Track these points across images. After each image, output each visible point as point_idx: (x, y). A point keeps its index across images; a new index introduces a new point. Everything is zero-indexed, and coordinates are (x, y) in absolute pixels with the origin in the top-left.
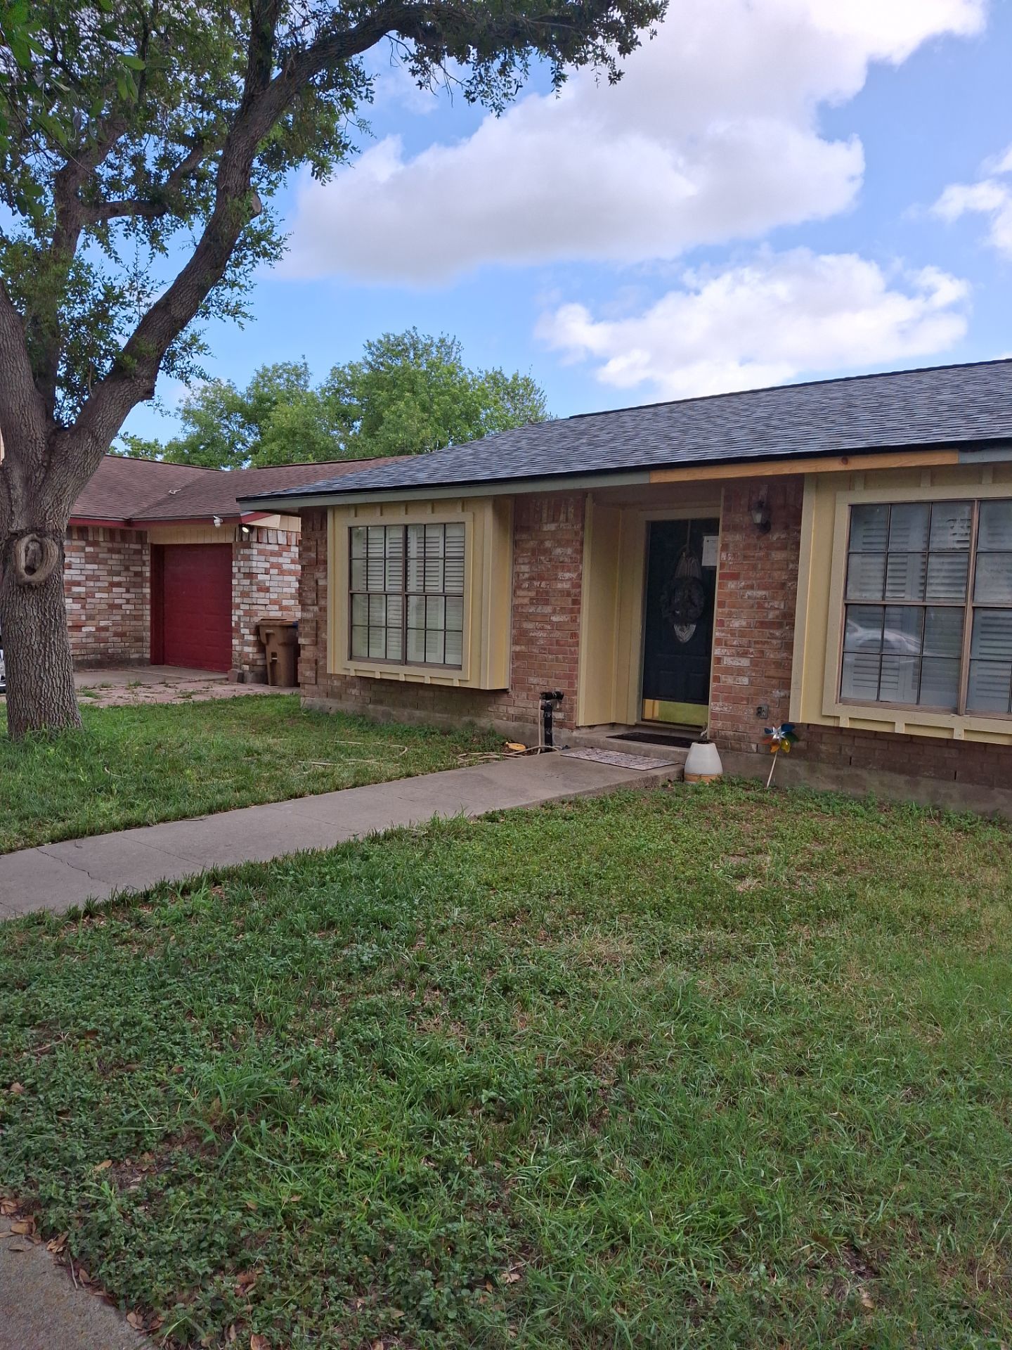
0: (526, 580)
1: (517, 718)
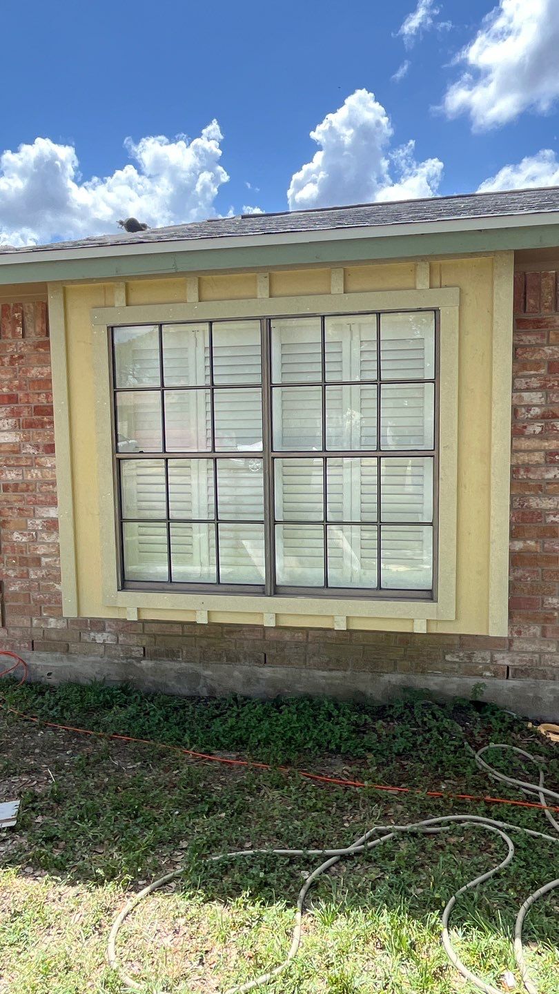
0: (536, 419)
1: (520, 672)
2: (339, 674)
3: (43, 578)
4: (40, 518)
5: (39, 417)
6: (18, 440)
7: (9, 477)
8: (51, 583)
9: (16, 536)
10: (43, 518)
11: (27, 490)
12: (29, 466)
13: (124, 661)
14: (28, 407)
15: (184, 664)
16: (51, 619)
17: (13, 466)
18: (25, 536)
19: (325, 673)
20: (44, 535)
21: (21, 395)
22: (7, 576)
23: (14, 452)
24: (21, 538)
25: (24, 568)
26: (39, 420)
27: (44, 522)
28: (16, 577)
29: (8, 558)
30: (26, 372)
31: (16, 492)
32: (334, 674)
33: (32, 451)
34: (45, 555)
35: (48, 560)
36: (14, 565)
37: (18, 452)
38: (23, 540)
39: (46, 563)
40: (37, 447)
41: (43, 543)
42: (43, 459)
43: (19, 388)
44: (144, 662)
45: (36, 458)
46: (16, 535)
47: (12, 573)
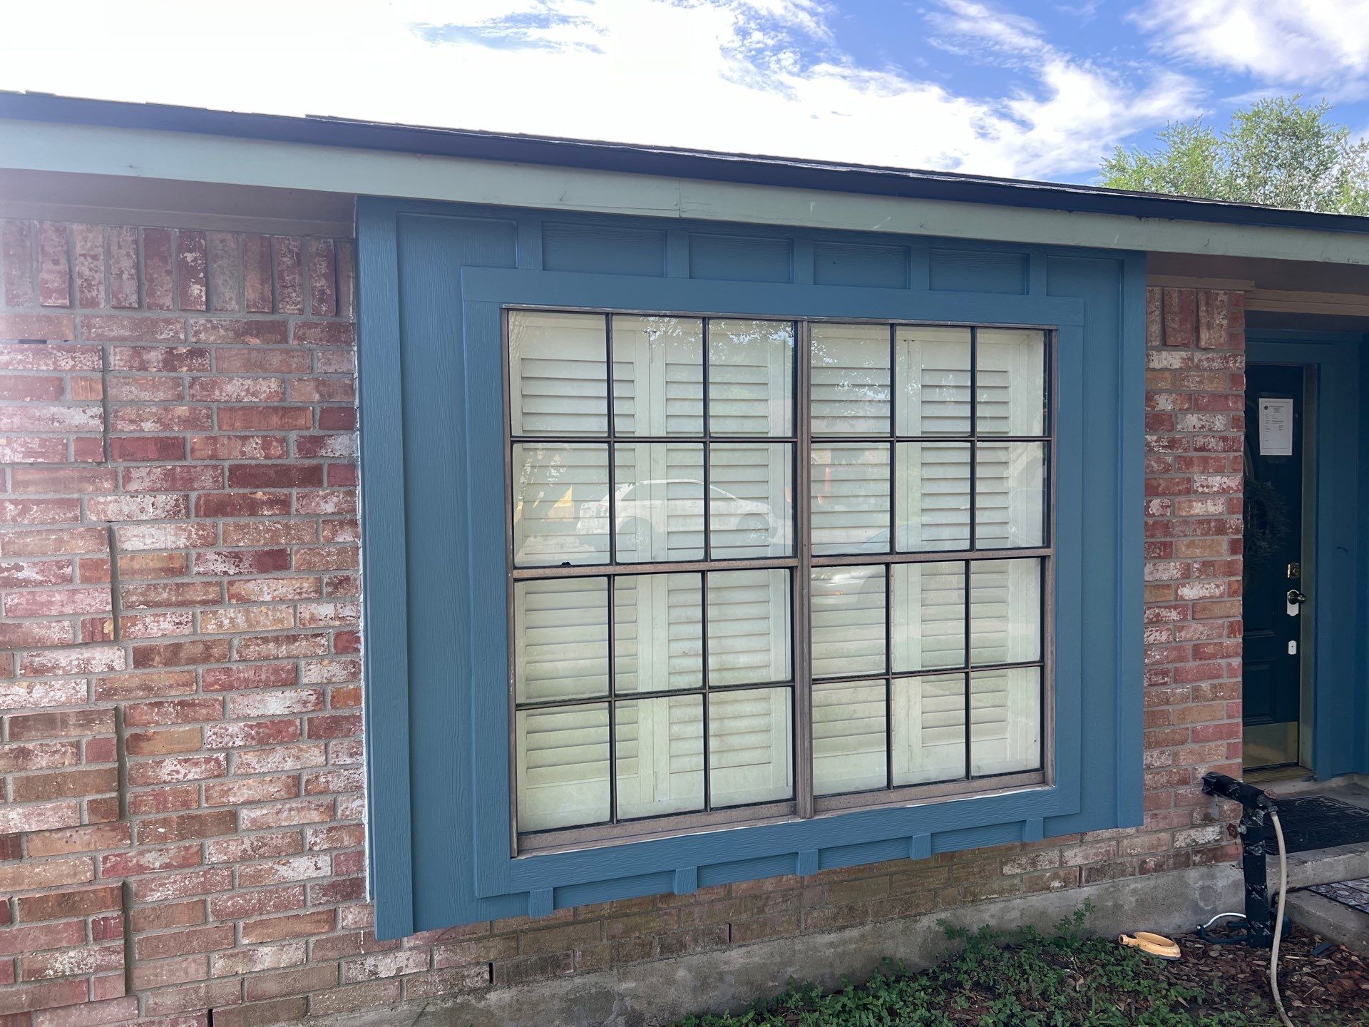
1: (1094, 873)
2: (854, 933)
3: (244, 858)
4: (238, 719)
5: (247, 490)
6: (182, 542)
7: (154, 630)
8: (267, 865)
9: (169, 769)
10: (247, 717)
11: (206, 658)
12: (214, 602)
13: (449, 1004)
14: (215, 468)
15: (578, 980)
16: (264, 950)
17: (168, 604)
18: (196, 764)
19: (833, 937)
20: (250, 758)
21: (194, 438)
22: (141, 869)
23: (171, 572)
24: (183, 771)
25: (195, 842)
26: (244, 496)
27: (251, 727)
28: (167, 866)
29: (145, 824)
30: (209, 387)
31: (176, 664)
32: (848, 934)
33: (220, 567)
34: (249, 803)
35: (257, 813)
36: (164, 838)
37: (183, 570)
38: (190, 777)
39: (254, 821)
40: (237, 557)
41: (248, 775)
42: (251, 585)
43: (191, 422)
44: (493, 997)
45: (231, 583)
46: (169, 766)
47: (153, 859)
